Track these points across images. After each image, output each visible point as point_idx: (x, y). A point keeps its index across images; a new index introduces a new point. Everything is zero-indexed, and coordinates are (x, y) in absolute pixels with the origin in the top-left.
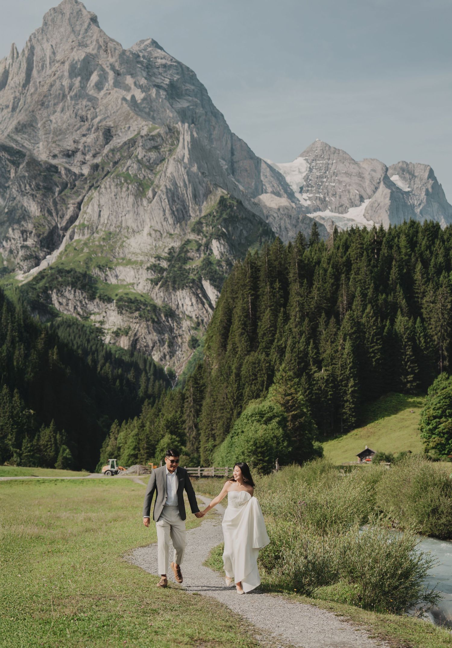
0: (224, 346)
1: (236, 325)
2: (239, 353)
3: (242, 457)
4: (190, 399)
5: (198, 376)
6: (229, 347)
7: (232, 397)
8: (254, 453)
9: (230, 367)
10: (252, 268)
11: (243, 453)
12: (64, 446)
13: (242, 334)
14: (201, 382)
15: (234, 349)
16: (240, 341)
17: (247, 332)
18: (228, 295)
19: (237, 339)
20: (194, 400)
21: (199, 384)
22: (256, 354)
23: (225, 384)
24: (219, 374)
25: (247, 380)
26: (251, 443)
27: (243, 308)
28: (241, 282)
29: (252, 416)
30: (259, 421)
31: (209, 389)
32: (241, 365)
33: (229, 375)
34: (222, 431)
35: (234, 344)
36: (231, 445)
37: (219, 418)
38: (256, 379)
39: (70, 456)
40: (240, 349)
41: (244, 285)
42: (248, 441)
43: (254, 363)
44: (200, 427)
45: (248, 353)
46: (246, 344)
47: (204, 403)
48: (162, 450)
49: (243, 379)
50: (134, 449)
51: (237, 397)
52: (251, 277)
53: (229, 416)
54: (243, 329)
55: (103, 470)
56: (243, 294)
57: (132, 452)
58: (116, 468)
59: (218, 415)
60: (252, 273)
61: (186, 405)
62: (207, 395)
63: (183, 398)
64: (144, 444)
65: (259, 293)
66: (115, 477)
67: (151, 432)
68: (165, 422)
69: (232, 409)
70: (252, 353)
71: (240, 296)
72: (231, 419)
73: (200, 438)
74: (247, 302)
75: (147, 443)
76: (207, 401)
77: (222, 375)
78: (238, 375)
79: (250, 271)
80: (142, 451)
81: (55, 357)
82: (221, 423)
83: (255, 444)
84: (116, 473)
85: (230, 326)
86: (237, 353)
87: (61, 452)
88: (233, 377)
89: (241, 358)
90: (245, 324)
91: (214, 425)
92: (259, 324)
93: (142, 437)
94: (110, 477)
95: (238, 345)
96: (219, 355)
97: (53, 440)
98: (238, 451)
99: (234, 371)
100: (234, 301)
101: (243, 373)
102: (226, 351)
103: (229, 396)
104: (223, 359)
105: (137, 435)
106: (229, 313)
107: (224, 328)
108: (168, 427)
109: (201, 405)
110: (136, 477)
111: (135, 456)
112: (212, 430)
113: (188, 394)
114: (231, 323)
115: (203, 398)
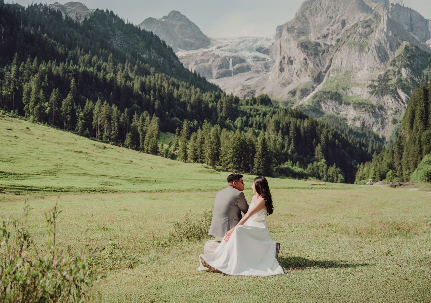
0: (411, 128)
1: (417, 119)
2: (420, 131)
3: (422, 178)
4: (396, 153)
5: (400, 142)
6: (414, 128)
7: (417, 151)
8: (427, 176)
9: (415, 138)
10: (424, 90)
11: (422, 176)
12: (340, 175)
13: (420, 122)
14: (401, 144)
15: (417, 129)
16: (420, 125)
17: (423, 121)
18: (413, 104)
19: (418, 124)
20: (399, 153)
21: (400, 145)
22: (428, 131)
23: (413, 145)
24: (410, 141)
25: (425, 143)
26: (426, 172)
27: (421, 110)
28: (419, 98)
29: (426, 162)
30: (429, 164)
31: (405, 148)
32: (421, 136)
33: (415, 141)
34: (413, 166)
35: (417, 126)
36: (418, 173)
37: (412, 160)
38: (429, 142)
39: (343, 179)
40: (420, 129)
41: (421, 99)
42: (424, 172)
43: (427, 135)
44: (402, 164)
45: (424, 130)
46: (423, 126)
47: (403, 154)
48: (389, 176)
49: (422, 143)
50: (374, 175)
51: (420, 151)
52: (423, 95)
53: (416, 159)
54: (421, 119)
55: (367, 183)
56: (420, 103)
57: (373, 176)
58: (372, 183)
59: (411, 159)
60: (424, 93)
61: (395, 155)
62: (405, 151)
63: (393, 152)
64: (377, 173)
65: (428, 102)
66: (372, 186)
67: (380, 168)
68: (387, 164)
69: (418, 157)
70: (426, 131)
71: (419, 104)
72: (417, 161)
73: (403, 169)
74: (423, 107)
75: (380, 172)
76: (405, 153)
77: (411, 141)
78: (420, 141)
79: (423, 92)
80: (377, 176)
81: (331, 136)
82: (412, 163)
83: (427, 173)
84: (372, 184)
85: (414, 118)
86: (418, 130)
87: (339, 177)
88: (417, 142)
89: (420, 133)
90: (422, 117)
91: (409, 163)
92: (429, 116)
93: (377, 170)
94: (370, 186)
95: (419, 127)
96: (409, 132)
97: (335, 172)
98: (420, 175)
99: (418, 139)
100: (415, 106)
101: (422, 140)
102: (412, 129)
103: (416, 151)
104: (412, 133)
105: (374, 169)
106: (413, 112)
107: (411, 119)
108: (388, 166)
109: (402, 155)
110: (381, 186)
111: (374, 178)
112: (408, 165)
113: (395, 150)
114: (414, 117)
115: (403, 152)
